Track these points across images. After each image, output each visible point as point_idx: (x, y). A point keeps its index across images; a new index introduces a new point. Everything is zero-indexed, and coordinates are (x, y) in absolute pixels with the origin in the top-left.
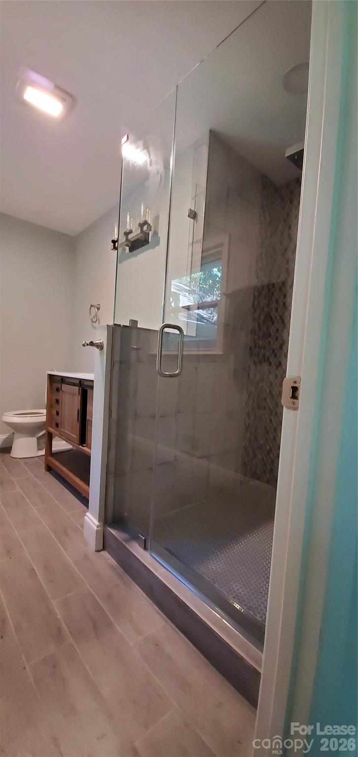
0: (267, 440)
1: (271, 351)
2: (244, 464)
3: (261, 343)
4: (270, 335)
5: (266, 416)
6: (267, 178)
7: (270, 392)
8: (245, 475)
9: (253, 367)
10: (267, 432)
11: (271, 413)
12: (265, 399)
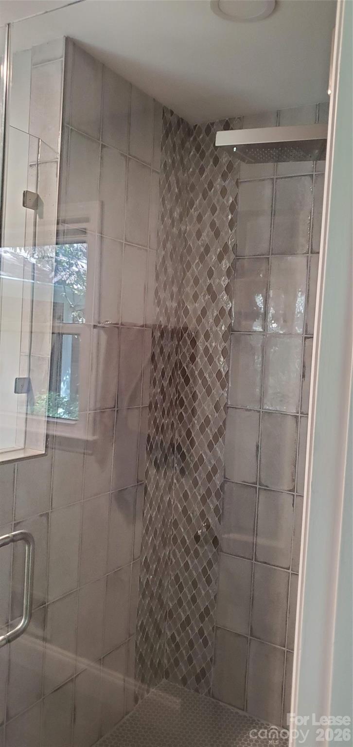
0: (180, 600)
1: (184, 433)
2: (141, 659)
3: (165, 421)
4: (182, 403)
5: (178, 555)
6: (172, 113)
7: (185, 511)
8: (143, 681)
9: (153, 471)
10: (181, 588)
11: (187, 551)
12: (175, 524)
